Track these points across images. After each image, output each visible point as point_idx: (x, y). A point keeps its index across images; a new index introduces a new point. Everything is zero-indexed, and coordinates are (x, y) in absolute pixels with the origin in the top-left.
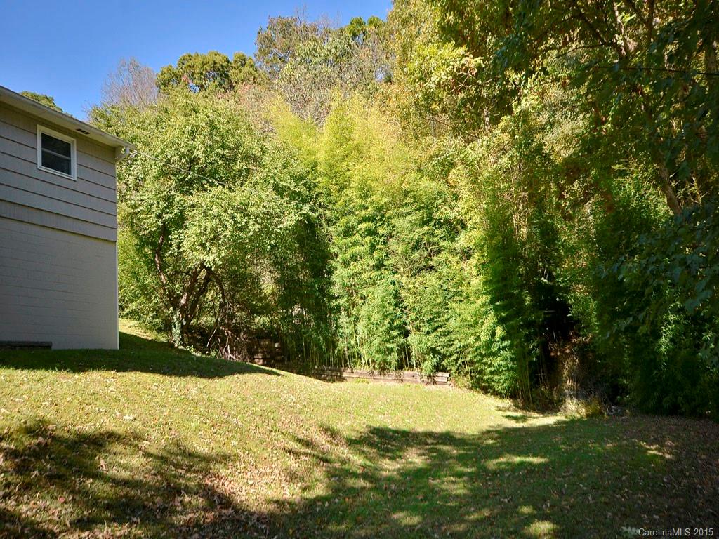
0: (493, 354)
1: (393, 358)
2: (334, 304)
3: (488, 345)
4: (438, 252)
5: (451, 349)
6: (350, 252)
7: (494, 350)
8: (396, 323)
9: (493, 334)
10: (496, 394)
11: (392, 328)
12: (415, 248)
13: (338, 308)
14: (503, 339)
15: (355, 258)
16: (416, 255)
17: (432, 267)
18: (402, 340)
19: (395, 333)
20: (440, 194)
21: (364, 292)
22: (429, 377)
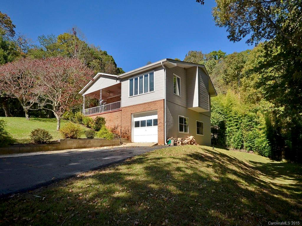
0: (265, 149)
1: (240, 147)
2: (226, 134)
3: (265, 147)
4: (253, 127)
5: (254, 147)
6: (231, 125)
7: (266, 148)
8: (241, 140)
9: (266, 145)
10: (265, 156)
11: (240, 141)
12: (247, 126)
13: (226, 136)
14: (268, 146)
15: (232, 126)
16: (248, 127)
17: (251, 130)
18: (242, 143)
19: (241, 142)
20: (255, 116)
21: (233, 133)
22: (248, 151)
